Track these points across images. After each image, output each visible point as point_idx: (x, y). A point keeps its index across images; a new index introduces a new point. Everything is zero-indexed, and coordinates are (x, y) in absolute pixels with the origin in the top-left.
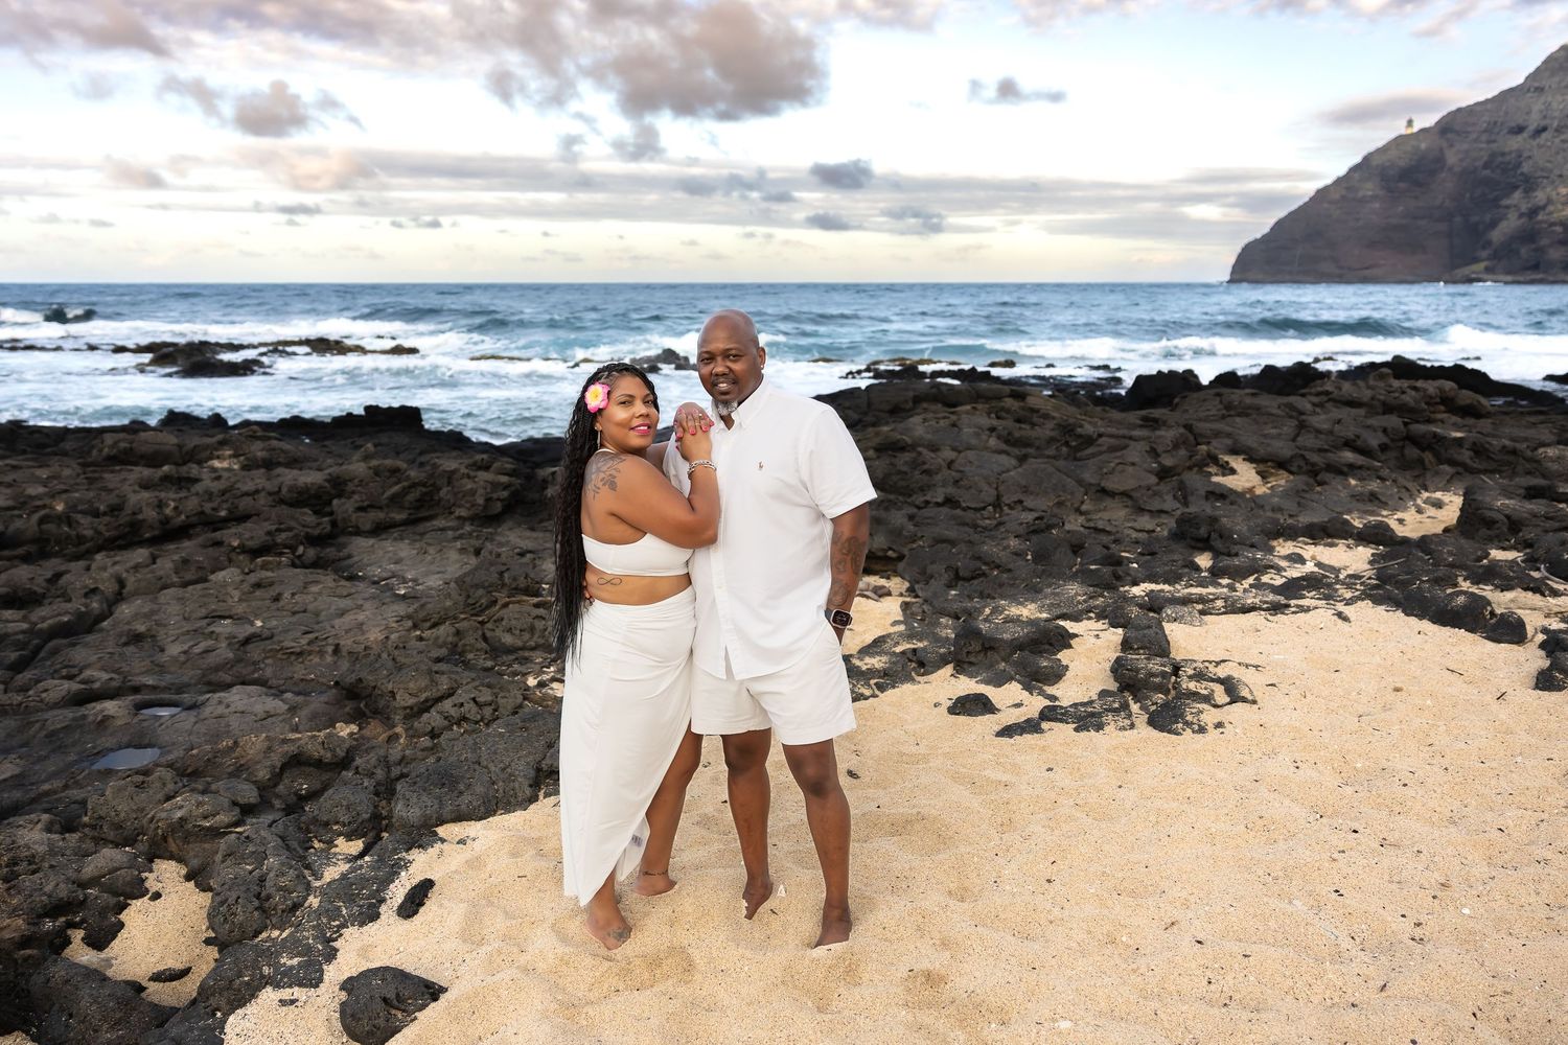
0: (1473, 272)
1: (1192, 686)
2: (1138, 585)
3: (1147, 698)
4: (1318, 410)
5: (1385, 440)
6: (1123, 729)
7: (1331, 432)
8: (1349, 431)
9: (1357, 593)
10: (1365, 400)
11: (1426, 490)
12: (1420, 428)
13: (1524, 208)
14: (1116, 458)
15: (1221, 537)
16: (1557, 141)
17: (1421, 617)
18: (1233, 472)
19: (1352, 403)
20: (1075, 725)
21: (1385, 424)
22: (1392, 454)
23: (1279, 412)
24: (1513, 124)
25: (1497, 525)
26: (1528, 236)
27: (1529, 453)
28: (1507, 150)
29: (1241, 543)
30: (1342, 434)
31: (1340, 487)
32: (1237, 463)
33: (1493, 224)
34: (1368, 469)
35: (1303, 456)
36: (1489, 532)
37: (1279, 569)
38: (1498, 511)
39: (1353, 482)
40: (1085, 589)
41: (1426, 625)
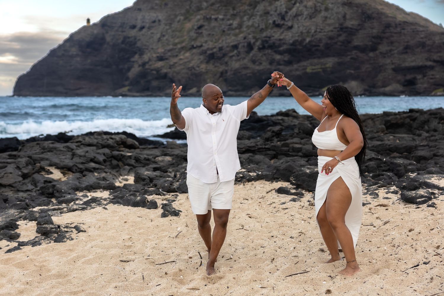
0: (123, 92)
1: (66, 229)
2: (35, 208)
3: (52, 236)
4: (78, 148)
5: (104, 158)
6: (48, 243)
7: (85, 156)
8: (91, 155)
9: (108, 202)
10: (95, 143)
11: (121, 176)
12: (116, 153)
13: (140, 62)
14: (4, 171)
15: (58, 192)
16: (149, 33)
17: (128, 205)
18: (51, 173)
19: (90, 145)
20: (32, 246)
21: (104, 152)
22: (108, 163)
23: (64, 149)
24: (131, 24)
25: (146, 180)
26: (143, 75)
27: (153, 160)
28: (130, 36)
29: (65, 193)
30: (89, 157)
31: (92, 176)
32: (52, 169)
33: (129, 69)
34: (101, 169)
35: (76, 166)
36: (144, 183)
37: (81, 200)
38: (146, 176)
39: (96, 174)
40: (17, 210)
41: (130, 207)
